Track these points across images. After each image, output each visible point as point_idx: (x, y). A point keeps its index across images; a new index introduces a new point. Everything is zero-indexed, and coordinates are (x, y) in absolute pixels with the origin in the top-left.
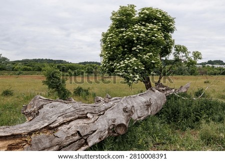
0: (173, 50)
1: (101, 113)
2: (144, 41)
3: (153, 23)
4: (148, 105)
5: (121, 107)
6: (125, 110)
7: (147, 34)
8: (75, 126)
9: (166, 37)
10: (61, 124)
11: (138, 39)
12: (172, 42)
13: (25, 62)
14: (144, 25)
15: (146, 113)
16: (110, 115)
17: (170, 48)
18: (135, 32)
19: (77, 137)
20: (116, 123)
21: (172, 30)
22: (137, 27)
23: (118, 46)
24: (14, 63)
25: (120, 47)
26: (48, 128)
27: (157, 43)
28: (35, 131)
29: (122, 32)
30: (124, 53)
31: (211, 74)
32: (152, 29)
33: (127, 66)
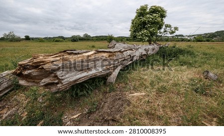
0: (164, 27)
1: (137, 49)
2: (151, 22)
3: (156, 13)
4: (153, 49)
5: (144, 48)
6: (145, 50)
7: (153, 19)
8: (129, 52)
9: (162, 20)
10: (124, 51)
11: (148, 21)
12: (163, 23)
13: (96, 37)
14: (152, 15)
15: (152, 53)
16: (140, 50)
17: (162, 26)
18: (147, 18)
19: (129, 57)
20: (143, 54)
21: (165, 17)
22: (148, 16)
23: (138, 25)
24: (93, 37)
25: (140, 26)
26: (120, 51)
27: (158, 23)
28: (116, 52)
29: (141, 19)
30: (141, 29)
31: (177, 41)
32: (155, 16)
33: (143, 34)
